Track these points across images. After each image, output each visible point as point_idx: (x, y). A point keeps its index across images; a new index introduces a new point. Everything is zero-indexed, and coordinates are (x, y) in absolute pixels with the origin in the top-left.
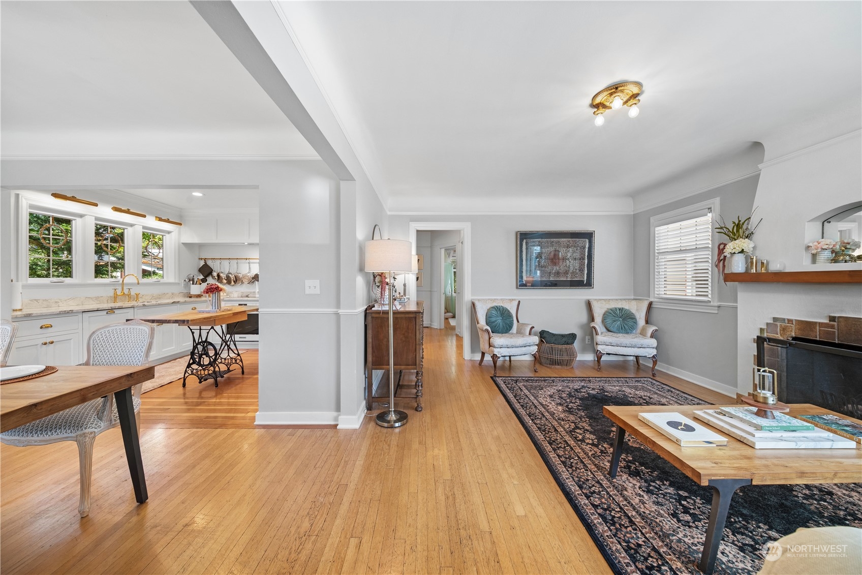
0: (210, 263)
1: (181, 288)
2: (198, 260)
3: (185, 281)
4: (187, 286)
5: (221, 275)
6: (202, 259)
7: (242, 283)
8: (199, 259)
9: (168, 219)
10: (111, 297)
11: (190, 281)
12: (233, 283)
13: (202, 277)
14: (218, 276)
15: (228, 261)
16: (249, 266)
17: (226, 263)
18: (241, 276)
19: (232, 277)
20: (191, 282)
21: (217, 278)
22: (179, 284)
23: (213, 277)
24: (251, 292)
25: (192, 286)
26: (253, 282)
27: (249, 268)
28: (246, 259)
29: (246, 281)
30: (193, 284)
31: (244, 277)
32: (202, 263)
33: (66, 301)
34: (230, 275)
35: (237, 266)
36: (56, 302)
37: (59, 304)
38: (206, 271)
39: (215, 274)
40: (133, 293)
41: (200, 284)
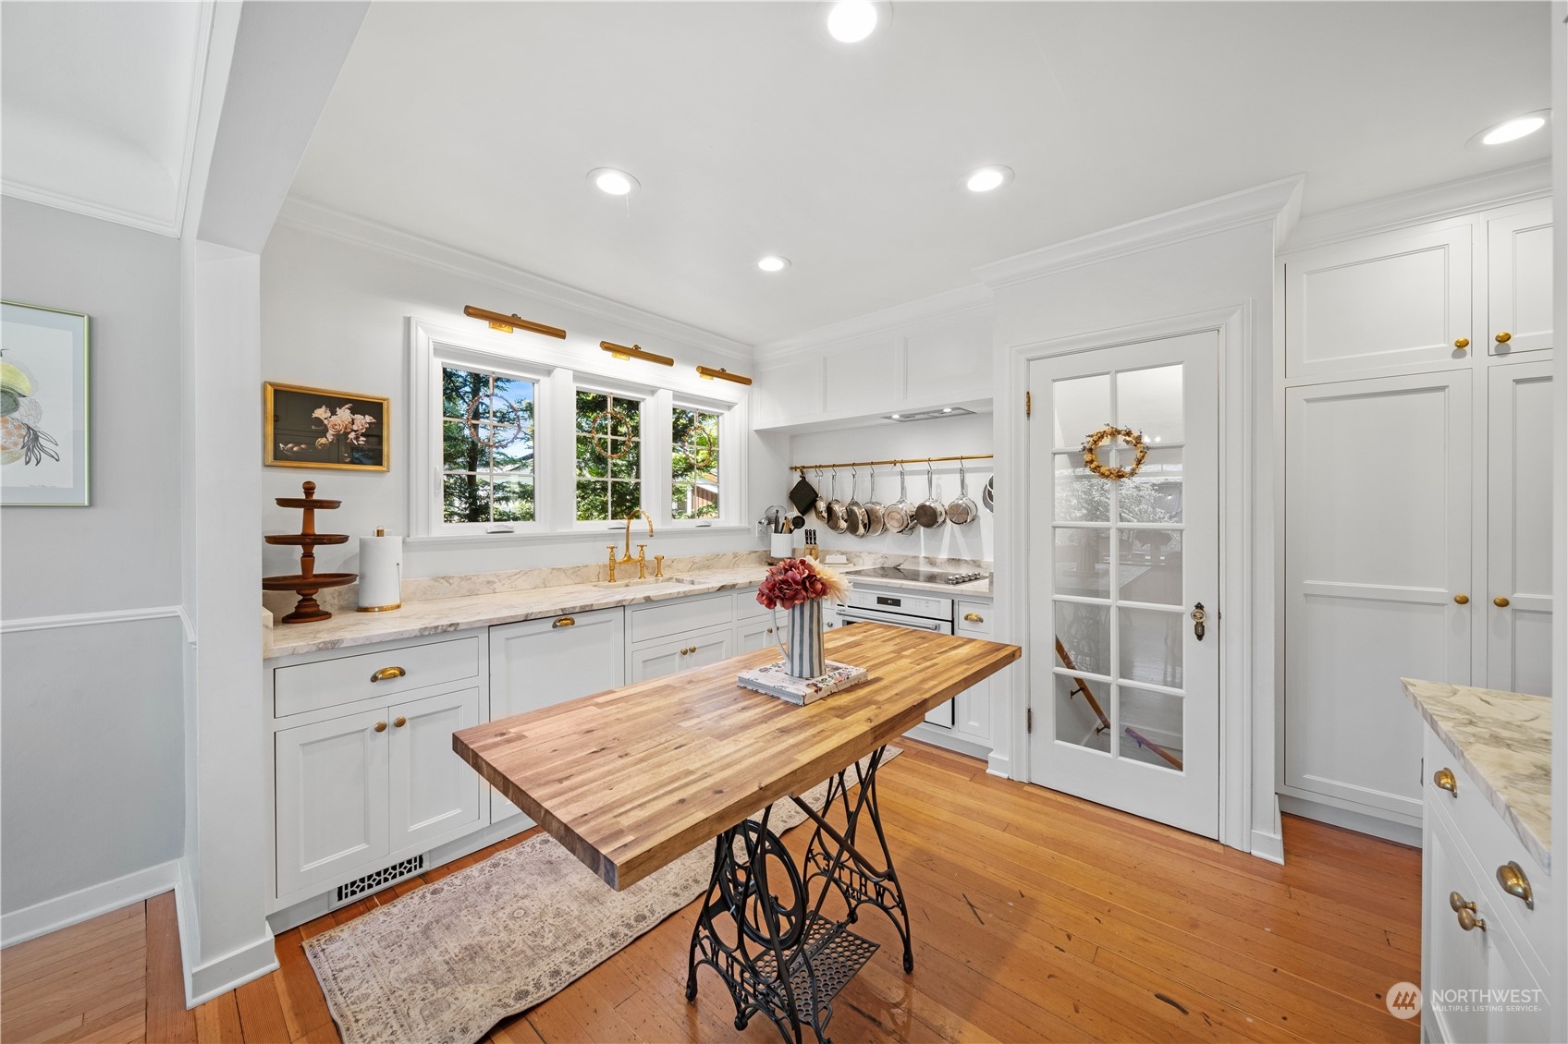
0: (812, 478)
1: (751, 542)
2: (788, 470)
3: (760, 523)
4: (765, 537)
5: (836, 507)
6: (796, 468)
7: (885, 530)
8: (791, 468)
9: (723, 370)
10: (605, 566)
11: (769, 523)
12: (861, 530)
13: (796, 513)
14: (829, 509)
15: (850, 470)
16: (903, 483)
17: (845, 474)
18: (880, 510)
19: (860, 512)
20: (773, 526)
21: (825, 515)
22: (749, 529)
23: (818, 513)
24: (906, 558)
25: (775, 537)
26: (912, 528)
27: (903, 488)
28: (895, 463)
29: (893, 526)
30: (776, 531)
31: (890, 512)
32: (796, 478)
33: (509, 577)
34: (855, 508)
35: (873, 483)
36: (489, 582)
37: (495, 586)
38: (804, 497)
39: (822, 505)
40: (650, 556)
41: (791, 531)
